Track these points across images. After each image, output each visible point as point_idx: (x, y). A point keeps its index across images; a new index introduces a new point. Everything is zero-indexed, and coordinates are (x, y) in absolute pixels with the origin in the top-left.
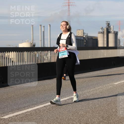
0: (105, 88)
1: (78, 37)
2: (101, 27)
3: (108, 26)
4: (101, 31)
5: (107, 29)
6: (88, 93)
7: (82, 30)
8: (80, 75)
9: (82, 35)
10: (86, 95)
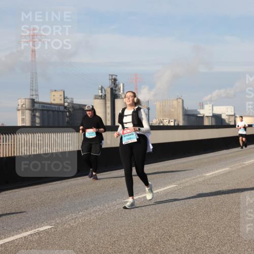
0: (108, 209)
1: (53, 106)
2: (100, 86)
3: (113, 85)
4: (100, 94)
5: (112, 89)
6: (73, 221)
7: (62, 90)
8: (57, 184)
9: (62, 102)
10: (70, 224)
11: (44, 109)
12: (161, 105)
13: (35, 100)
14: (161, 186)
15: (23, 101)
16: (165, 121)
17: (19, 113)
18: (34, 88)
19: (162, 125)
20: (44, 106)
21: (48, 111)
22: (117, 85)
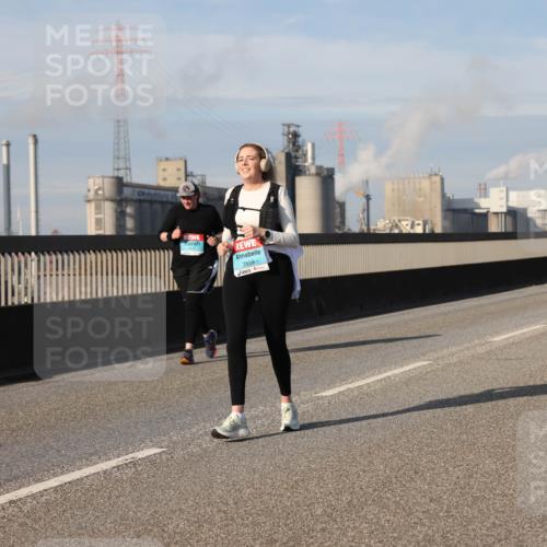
1: (162, 192)
3: (291, 146)
5: (288, 156)
7: (181, 159)
10: (200, 445)
11: (142, 198)
12: (396, 187)
13: (125, 180)
14: (397, 364)
15: (99, 181)
16: (404, 223)
17: (91, 208)
18: (122, 155)
19: (396, 231)
20: (143, 193)
21: (151, 202)
22: (299, 147)
